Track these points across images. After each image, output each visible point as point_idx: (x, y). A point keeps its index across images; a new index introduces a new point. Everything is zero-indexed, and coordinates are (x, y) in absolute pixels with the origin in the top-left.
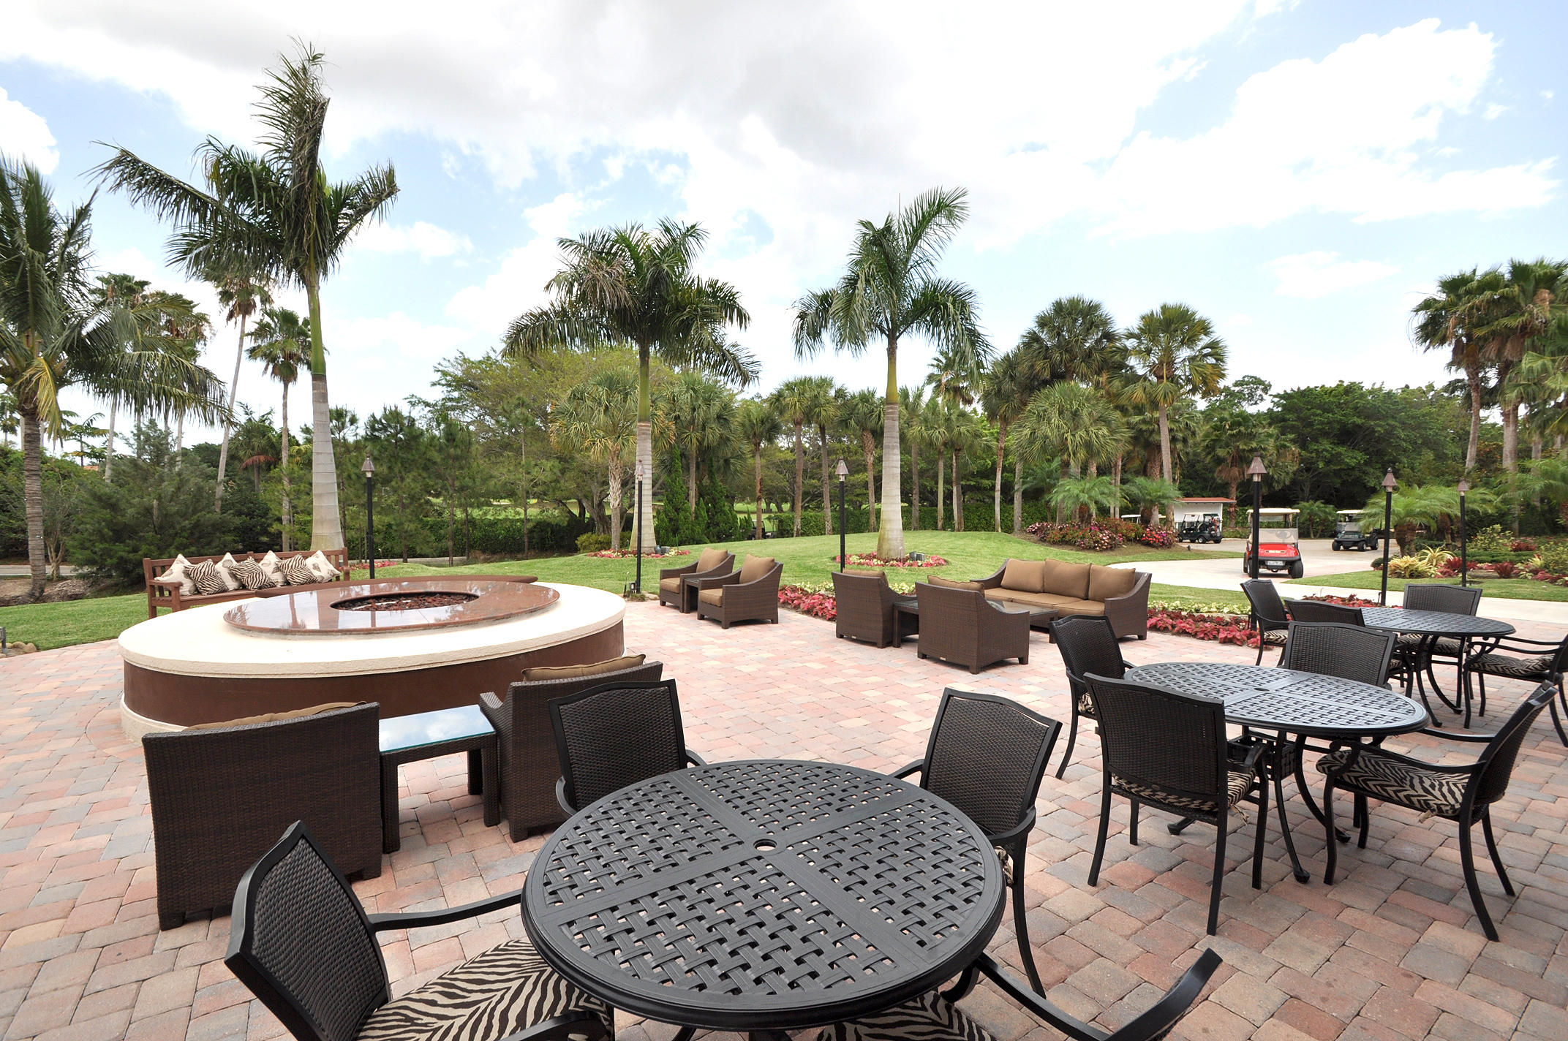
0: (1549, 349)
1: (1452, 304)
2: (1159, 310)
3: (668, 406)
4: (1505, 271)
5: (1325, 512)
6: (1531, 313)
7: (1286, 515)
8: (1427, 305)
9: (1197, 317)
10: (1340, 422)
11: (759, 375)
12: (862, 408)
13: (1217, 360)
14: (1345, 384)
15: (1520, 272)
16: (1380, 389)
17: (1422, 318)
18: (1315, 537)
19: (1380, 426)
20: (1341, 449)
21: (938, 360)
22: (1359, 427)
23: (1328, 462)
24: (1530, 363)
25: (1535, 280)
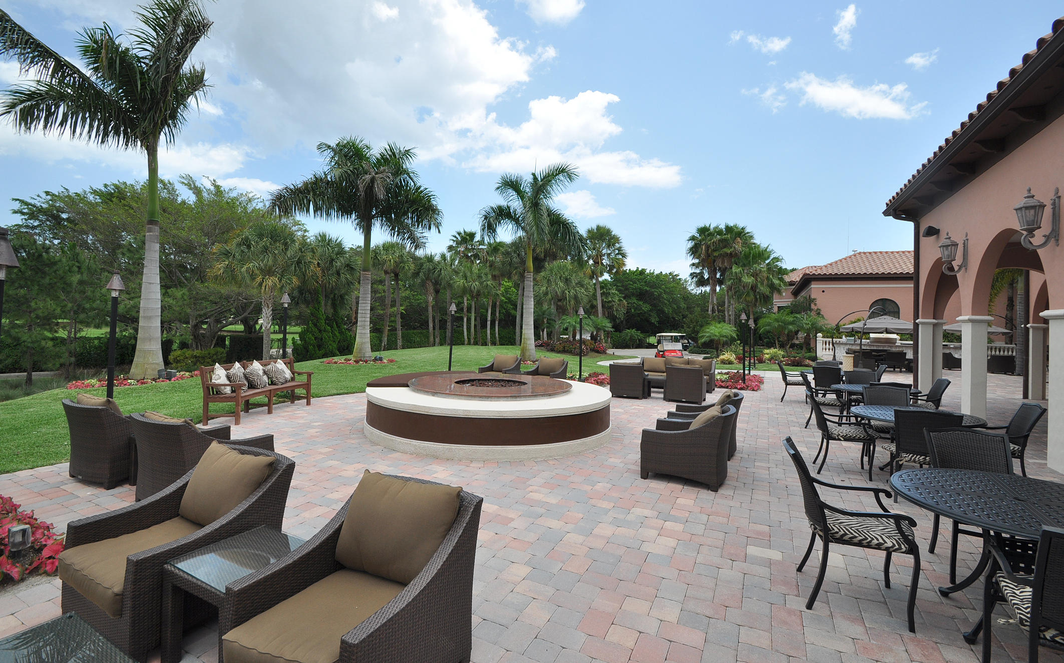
0: (741, 264)
1: (703, 240)
2: (596, 227)
3: (311, 254)
4: (723, 227)
5: (637, 335)
6: (735, 248)
7: (672, 336)
8: (693, 238)
9: (613, 233)
10: (640, 289)
11: (426, 245)
12: (427, 266)
13: (623, 257)
14: (640, 269)
15: (729, 229)
16: (653, 273)
17: (691, 244)
18: (633, 348)
19: (656, 291)
20: (641, 303)
21: (455, 237)
22: (647, 291)
23: (636, 309)
24: (735, 269)
25: (735, 234)
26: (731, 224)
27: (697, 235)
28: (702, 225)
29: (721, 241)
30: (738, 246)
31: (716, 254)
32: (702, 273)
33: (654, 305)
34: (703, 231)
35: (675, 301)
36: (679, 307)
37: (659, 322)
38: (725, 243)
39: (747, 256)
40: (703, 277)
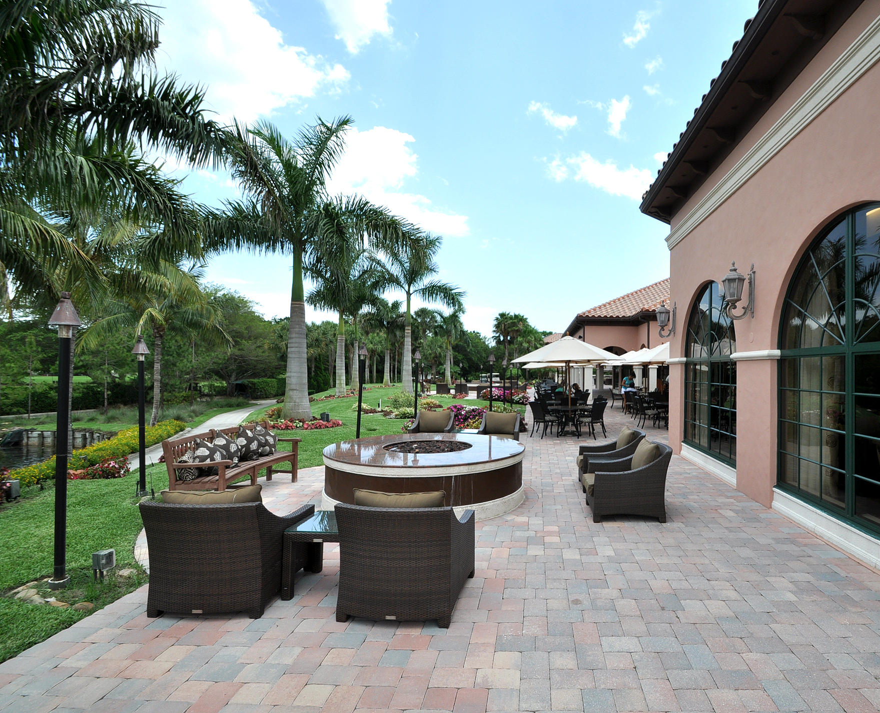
1: (502, 320)
6: (519, 327)
8: (497, 319)
24: (520, 339)
25: (519, 319)
26: (517, 314)
27: (499, 317)
28: (501, 312)
29: (512, 323)
30: (521, 326)
31: (510, 330)
32: (499, 336)
33: (465, 355)
34: (502, 315)
35: (479, 352)
36: (481, 356)
37: (469, 367)
38: (514, 324)
39: (525, 332)
40: (500, 339)
